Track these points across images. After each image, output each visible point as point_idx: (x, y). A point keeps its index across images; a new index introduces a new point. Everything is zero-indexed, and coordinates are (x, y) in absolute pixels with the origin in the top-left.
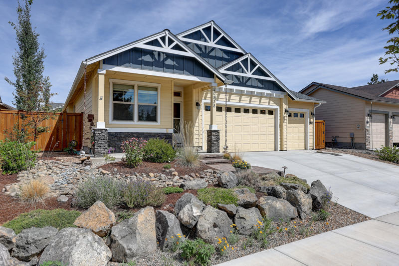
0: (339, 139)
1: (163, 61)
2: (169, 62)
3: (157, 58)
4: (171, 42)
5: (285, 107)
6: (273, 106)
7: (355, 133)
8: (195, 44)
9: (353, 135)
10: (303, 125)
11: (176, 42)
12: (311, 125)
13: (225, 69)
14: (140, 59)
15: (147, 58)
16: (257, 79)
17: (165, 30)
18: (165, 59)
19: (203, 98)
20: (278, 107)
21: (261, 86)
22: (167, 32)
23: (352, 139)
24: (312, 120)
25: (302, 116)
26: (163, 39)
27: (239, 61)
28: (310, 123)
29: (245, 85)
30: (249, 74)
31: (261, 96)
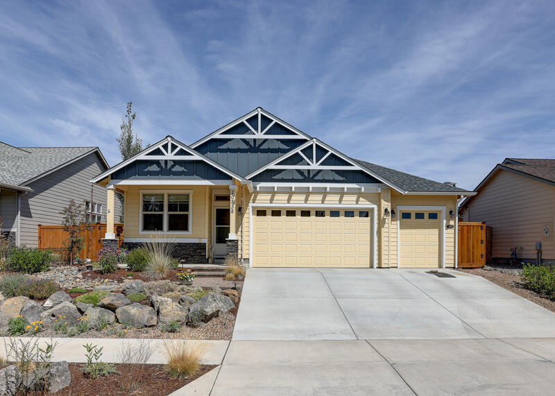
0: (524, 252)
1: (170, 168)
2: (178, 168)
3: (164, 167)
4: (174, 147)
5: (386, 205)
6: (364, 204)
7: (543, 243)
8: (241, 139)
9: (541, 246)
10: (436, 231)
11: (180, 147)
12: (452, 231)
13: (276, 163)
14: (146, 170)
15: (154, 168)
16: (332, 171)
17: (167, 137)
18: (173, 166)
19: (251, 201)
20: (375, 207)
21: (342, 179)
22: (169, 139)
23: (539, 252)
24: (452, 223)
25: (433, 216)
26: (165, 147)
27: (298, 150)
28: (448, 227)
29: (312, 180)
30: (315, 166)
31: (342, 193)
